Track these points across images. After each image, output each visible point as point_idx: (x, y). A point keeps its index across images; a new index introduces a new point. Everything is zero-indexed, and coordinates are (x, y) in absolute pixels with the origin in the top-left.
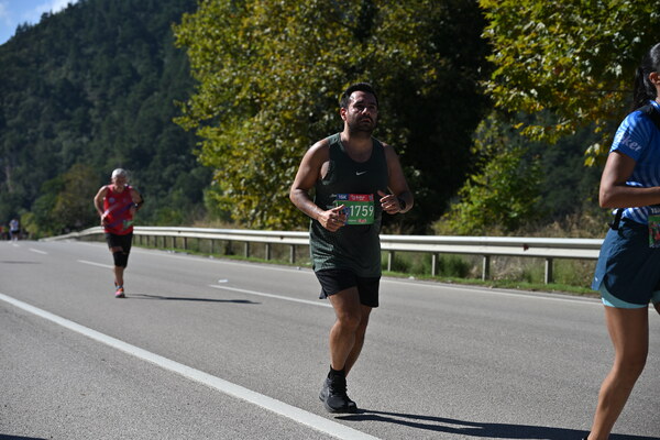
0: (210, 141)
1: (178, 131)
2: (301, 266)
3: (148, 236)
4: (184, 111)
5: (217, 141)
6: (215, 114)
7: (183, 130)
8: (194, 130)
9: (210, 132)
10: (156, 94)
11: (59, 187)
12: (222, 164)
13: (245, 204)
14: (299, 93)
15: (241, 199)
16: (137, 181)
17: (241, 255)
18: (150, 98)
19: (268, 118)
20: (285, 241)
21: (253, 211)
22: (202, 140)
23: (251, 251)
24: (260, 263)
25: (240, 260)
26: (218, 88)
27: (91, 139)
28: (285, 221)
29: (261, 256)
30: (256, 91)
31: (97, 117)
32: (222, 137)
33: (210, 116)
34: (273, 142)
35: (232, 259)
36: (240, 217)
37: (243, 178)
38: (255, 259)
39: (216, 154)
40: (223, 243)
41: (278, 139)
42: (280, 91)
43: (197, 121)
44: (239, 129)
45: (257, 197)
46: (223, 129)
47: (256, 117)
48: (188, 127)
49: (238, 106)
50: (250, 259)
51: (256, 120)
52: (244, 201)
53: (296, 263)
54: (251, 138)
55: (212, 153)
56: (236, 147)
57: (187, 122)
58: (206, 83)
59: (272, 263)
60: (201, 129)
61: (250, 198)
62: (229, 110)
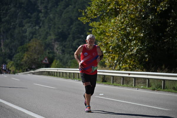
0: (95, 28)
1: (81, 24)
2: (138, 88)
3: (66, 73)
4: (83, 14)
5: (99, 28)
6: (98, 16)
7: (83, 23)
8: (88, 23)
9: (95, 24)
10: (70, 6)
11: (25, 49)
12: (101, 39)
13: (112, 58)
14: (138, 6)
15: (109, 56)
16: (61, 47)
17: (109, 83)
18: (67, 9)
19: (123, 18)
20: (131, 76)
21: (116, 61)
22: (92, 28)
23: (114, 80)
24: (119, 86)
25: (110, 84)
26: (100, 3)
27: (40, 27)
28: (131, 67)
29: (119, 83)
30: (118, 5)
31: (43, 17)
32: (101, 26)
33: (96, 17)
34: (125, 29)
35: (105, 84)
36: (109, 64)
37: (111, 46)
38: (116, 84)
39: (98, 34)
40: (102, 76)
41: (128, 27)
42: (129, 5)
43: (89, 19)
44: (109, 23)
45: (117, 55)
46: (101, 23)
47: (117, 17)
48: (85, 22)
49: (109, 12)
50: (114, 84)
51: (117, 19)
52: (111, 57)
53: (136, 86)
54: (115, 27)
55: (96, 34)
56: (108, 31)
57: (85, 20)
58: (94, 1)
59: (124, 86)
60: (91, 23)
61: (114, 55)
62: (105, 14)
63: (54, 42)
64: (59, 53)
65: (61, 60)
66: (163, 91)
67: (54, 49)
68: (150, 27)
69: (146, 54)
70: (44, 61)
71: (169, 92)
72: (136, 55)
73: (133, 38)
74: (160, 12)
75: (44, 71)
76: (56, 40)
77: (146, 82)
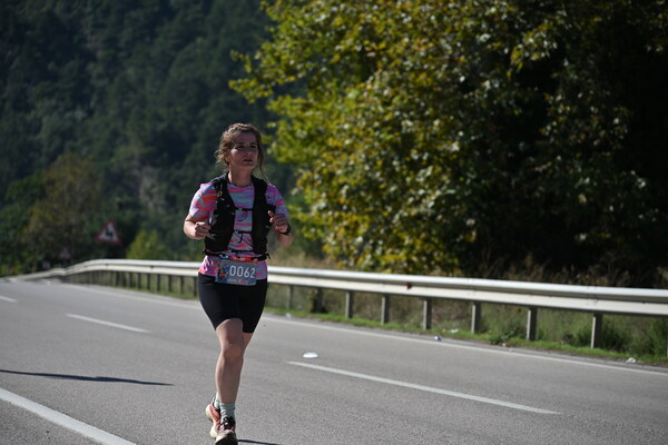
0: (289, 121)
2: (442, 336)
3: (182, 278)
4: (248, 69)
5: (302, 120)
6: (300, 76)
7: (244, 101)
8: (262, 102)
9: (289, 105)
10: (199, 40)
11: (36, 191)
12: (310, 159)
13: (347, 228)
14: (443, 42)
15: (339, 220)
16: (164, 186)
17: (337, 314)
18: (187, 49)
19: (390, 84)
20: (415, 291)
21: (360, 239)
22: (276, 118)
23: (356, 307)
24: (372, 327)
25: (339, 321)
26: (307, 31)
27: (90, 113)
28: (415, 259)
29: (373, 317)
30: (371, 39)
31: (100, 77)
32: (309, 113)
33: (292, 79)
34: (395, 125)
35: (323, 321)
36: (337, 249)
37: (345, 183)
38: (362, 321)
39: (299, 142)
40: (310, 292)
41: (404, 119)
42: (410, 38)
43: (269, 86)
44: (340, 101)
45: (366, 217)
46: (311, 101)
47: (369, 82)
48: (255, 96)
49: (338, 63)
50: (353, 320)
51: (369, 87)
52: (345, 223)
53: (433, 330)
54: (359, 116)
55: (293, 141)
56: (334, 132)
57: (253, 88)
58: (287, 23)
59: (391, 328)
60: (276, 99)
61: (355, 218)
62: (324, 69)
63: (140, 169)
64: (156, 206)
65: (163, 233)
66: (528, 347)
67: (138, 194)
68: (483, 119)
69: (470, 216)
70: (103, 236)
71: (550, 349)
72: (433, 217)
73: (425, 157)
74: (521, 66)
75: (103, 272)
76: (146, 160)
77: (469, 316)
